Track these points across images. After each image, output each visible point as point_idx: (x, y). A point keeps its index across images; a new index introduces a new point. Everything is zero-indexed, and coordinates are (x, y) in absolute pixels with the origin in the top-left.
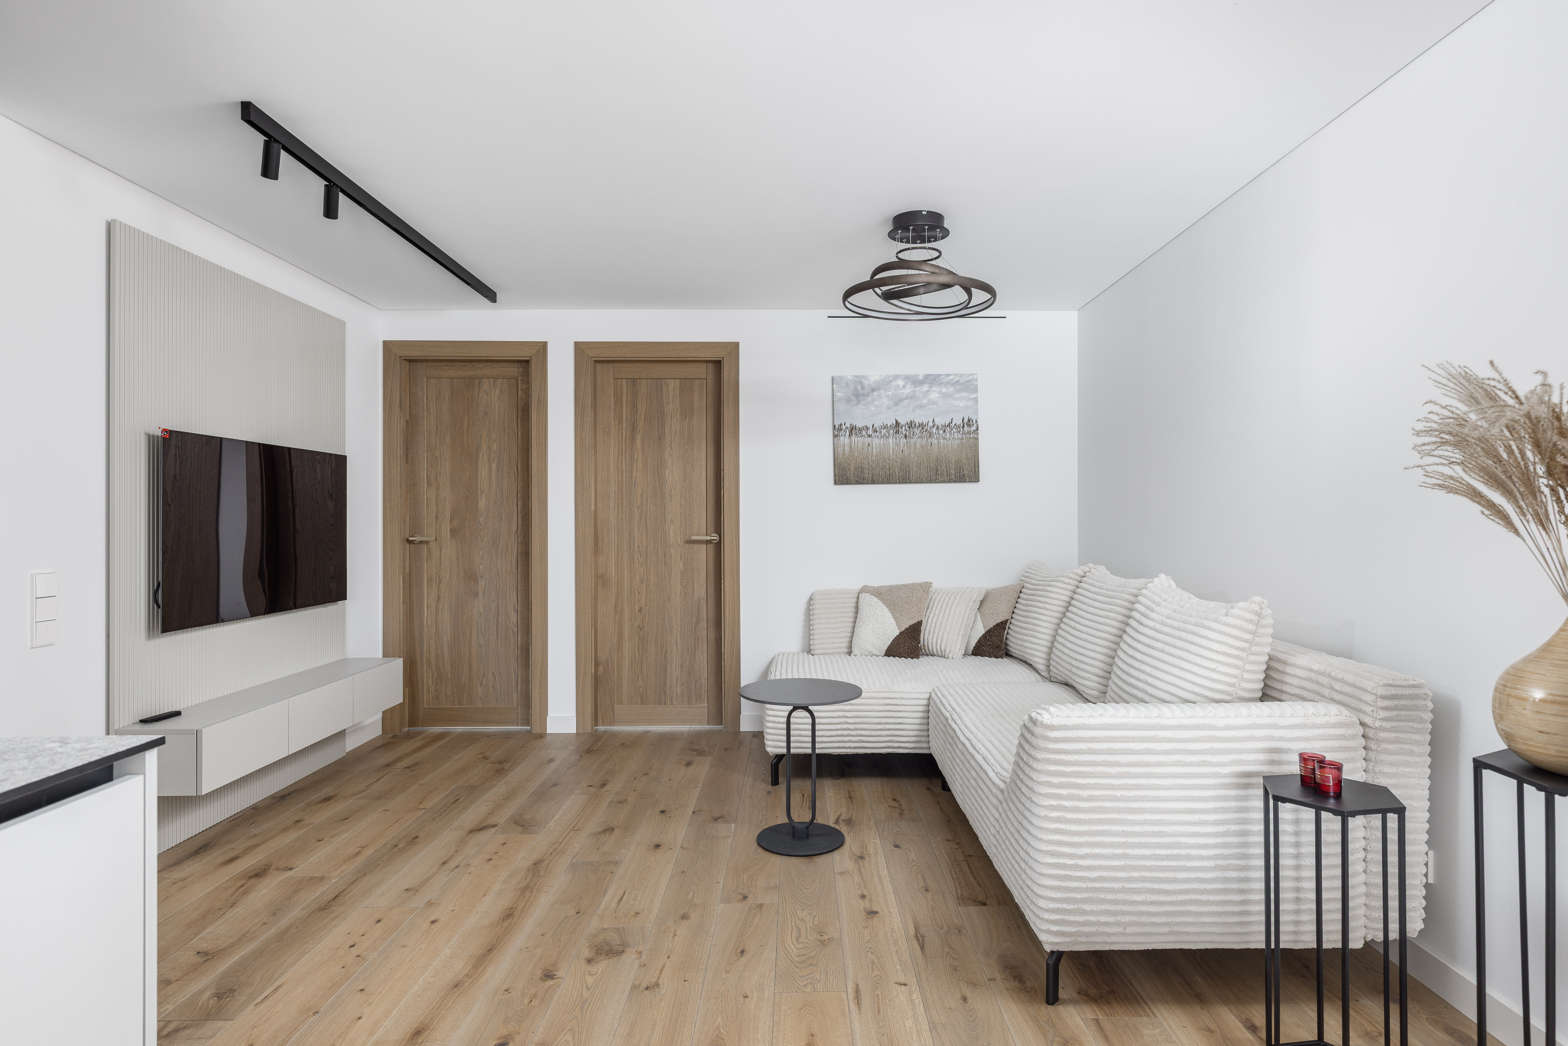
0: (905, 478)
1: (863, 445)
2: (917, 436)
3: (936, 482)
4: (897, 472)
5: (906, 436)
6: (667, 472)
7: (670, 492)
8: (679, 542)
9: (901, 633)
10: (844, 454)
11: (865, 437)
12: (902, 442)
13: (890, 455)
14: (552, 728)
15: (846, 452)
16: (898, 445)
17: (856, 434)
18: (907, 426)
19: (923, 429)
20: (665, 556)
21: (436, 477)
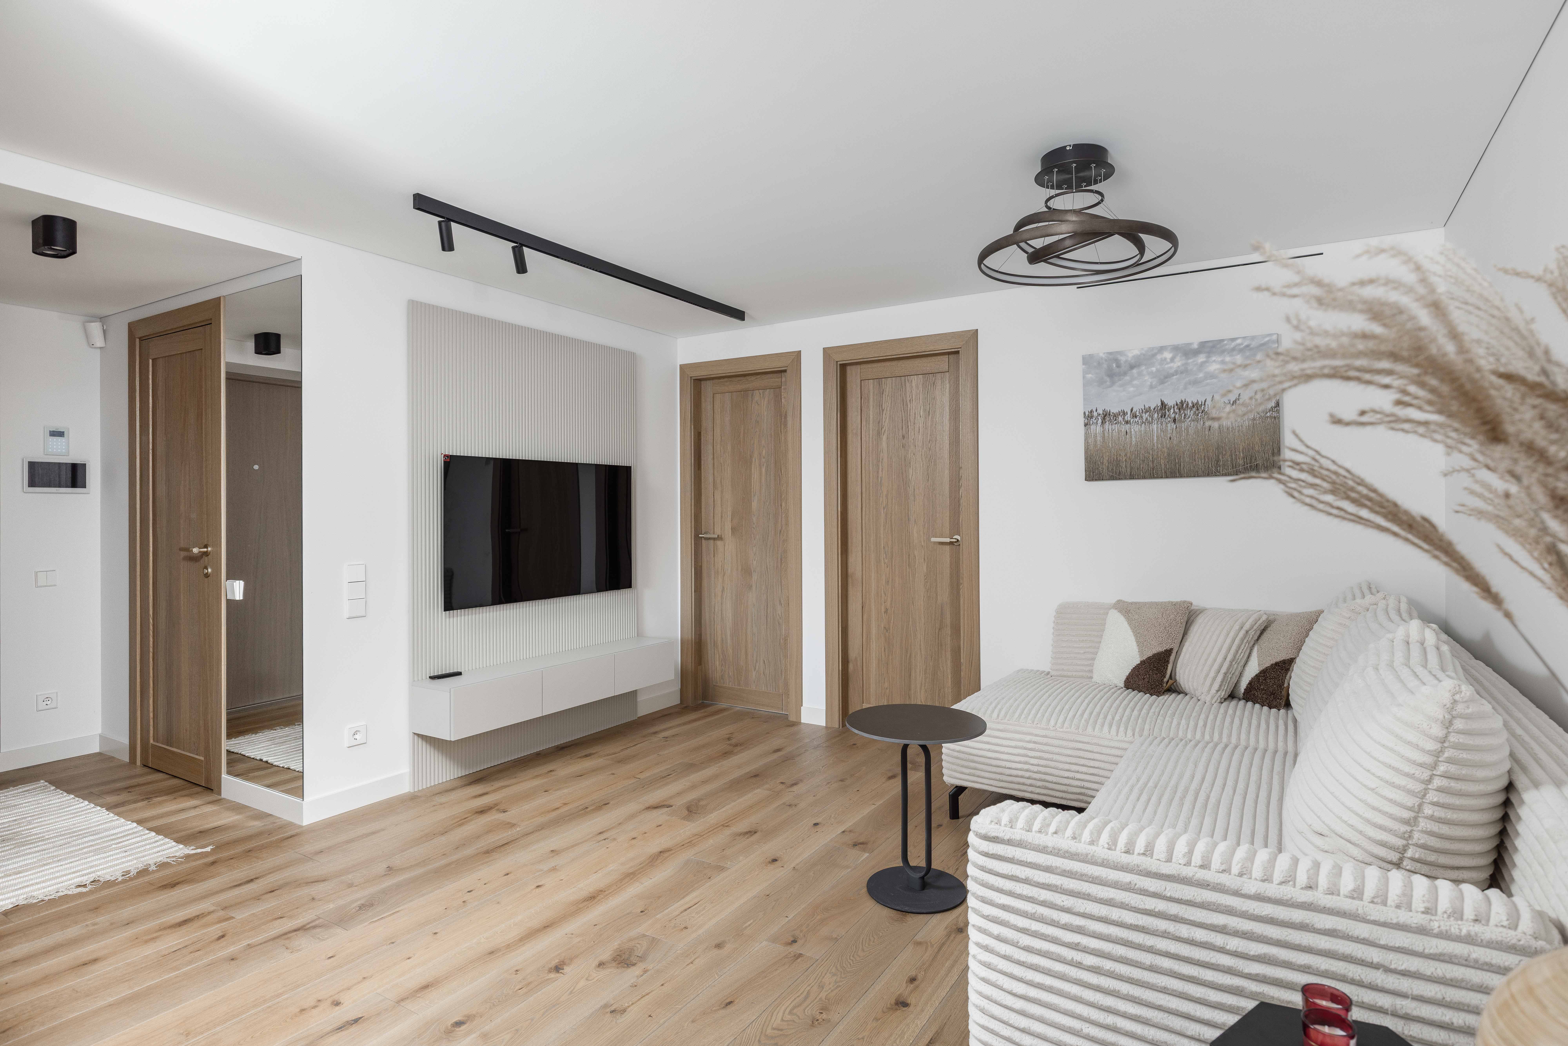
0: (1174, 472)
1: (1119, 434)
2: (1190, 419)
3: (1216, 475)
4: (1163, 465)
5: (1175, 419)
6: (911, 471)
7: (914, 492)
8: (923, 544)
9: (1143, 663)
10: (1095, 445)
11: (1121, 423)
12: (1169, 428)
13: (1154, 445)
14: (806, 718)
15: (1098, 443)
16: (1164, 431)
17: (1110, 421)
18: (1176, 407)
19: (1198, 410)
20: (909, 558)
21: (721, 482)
